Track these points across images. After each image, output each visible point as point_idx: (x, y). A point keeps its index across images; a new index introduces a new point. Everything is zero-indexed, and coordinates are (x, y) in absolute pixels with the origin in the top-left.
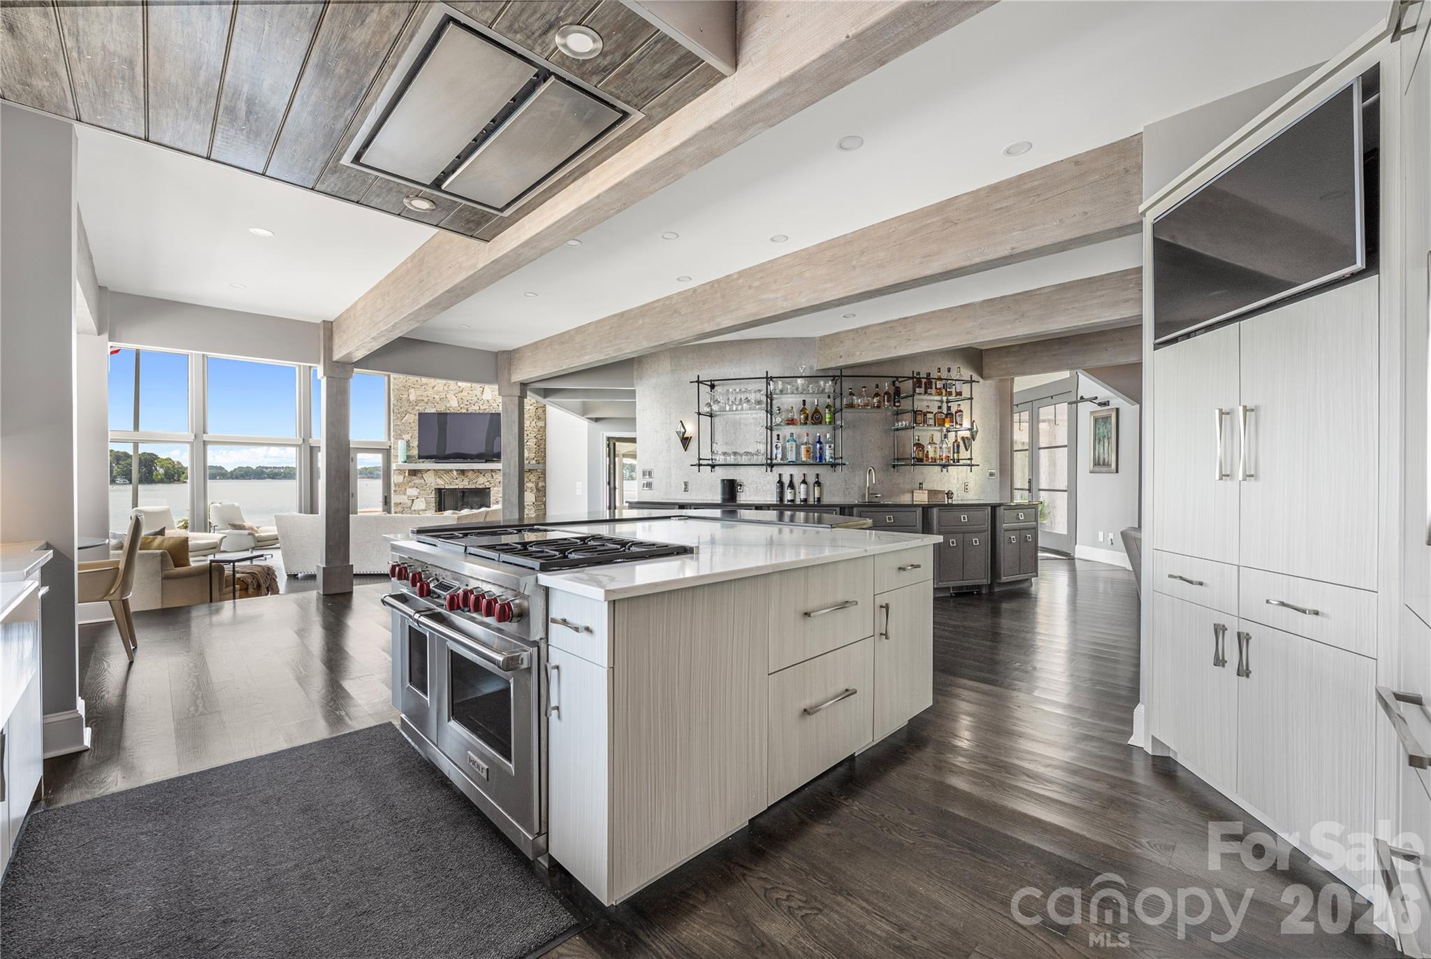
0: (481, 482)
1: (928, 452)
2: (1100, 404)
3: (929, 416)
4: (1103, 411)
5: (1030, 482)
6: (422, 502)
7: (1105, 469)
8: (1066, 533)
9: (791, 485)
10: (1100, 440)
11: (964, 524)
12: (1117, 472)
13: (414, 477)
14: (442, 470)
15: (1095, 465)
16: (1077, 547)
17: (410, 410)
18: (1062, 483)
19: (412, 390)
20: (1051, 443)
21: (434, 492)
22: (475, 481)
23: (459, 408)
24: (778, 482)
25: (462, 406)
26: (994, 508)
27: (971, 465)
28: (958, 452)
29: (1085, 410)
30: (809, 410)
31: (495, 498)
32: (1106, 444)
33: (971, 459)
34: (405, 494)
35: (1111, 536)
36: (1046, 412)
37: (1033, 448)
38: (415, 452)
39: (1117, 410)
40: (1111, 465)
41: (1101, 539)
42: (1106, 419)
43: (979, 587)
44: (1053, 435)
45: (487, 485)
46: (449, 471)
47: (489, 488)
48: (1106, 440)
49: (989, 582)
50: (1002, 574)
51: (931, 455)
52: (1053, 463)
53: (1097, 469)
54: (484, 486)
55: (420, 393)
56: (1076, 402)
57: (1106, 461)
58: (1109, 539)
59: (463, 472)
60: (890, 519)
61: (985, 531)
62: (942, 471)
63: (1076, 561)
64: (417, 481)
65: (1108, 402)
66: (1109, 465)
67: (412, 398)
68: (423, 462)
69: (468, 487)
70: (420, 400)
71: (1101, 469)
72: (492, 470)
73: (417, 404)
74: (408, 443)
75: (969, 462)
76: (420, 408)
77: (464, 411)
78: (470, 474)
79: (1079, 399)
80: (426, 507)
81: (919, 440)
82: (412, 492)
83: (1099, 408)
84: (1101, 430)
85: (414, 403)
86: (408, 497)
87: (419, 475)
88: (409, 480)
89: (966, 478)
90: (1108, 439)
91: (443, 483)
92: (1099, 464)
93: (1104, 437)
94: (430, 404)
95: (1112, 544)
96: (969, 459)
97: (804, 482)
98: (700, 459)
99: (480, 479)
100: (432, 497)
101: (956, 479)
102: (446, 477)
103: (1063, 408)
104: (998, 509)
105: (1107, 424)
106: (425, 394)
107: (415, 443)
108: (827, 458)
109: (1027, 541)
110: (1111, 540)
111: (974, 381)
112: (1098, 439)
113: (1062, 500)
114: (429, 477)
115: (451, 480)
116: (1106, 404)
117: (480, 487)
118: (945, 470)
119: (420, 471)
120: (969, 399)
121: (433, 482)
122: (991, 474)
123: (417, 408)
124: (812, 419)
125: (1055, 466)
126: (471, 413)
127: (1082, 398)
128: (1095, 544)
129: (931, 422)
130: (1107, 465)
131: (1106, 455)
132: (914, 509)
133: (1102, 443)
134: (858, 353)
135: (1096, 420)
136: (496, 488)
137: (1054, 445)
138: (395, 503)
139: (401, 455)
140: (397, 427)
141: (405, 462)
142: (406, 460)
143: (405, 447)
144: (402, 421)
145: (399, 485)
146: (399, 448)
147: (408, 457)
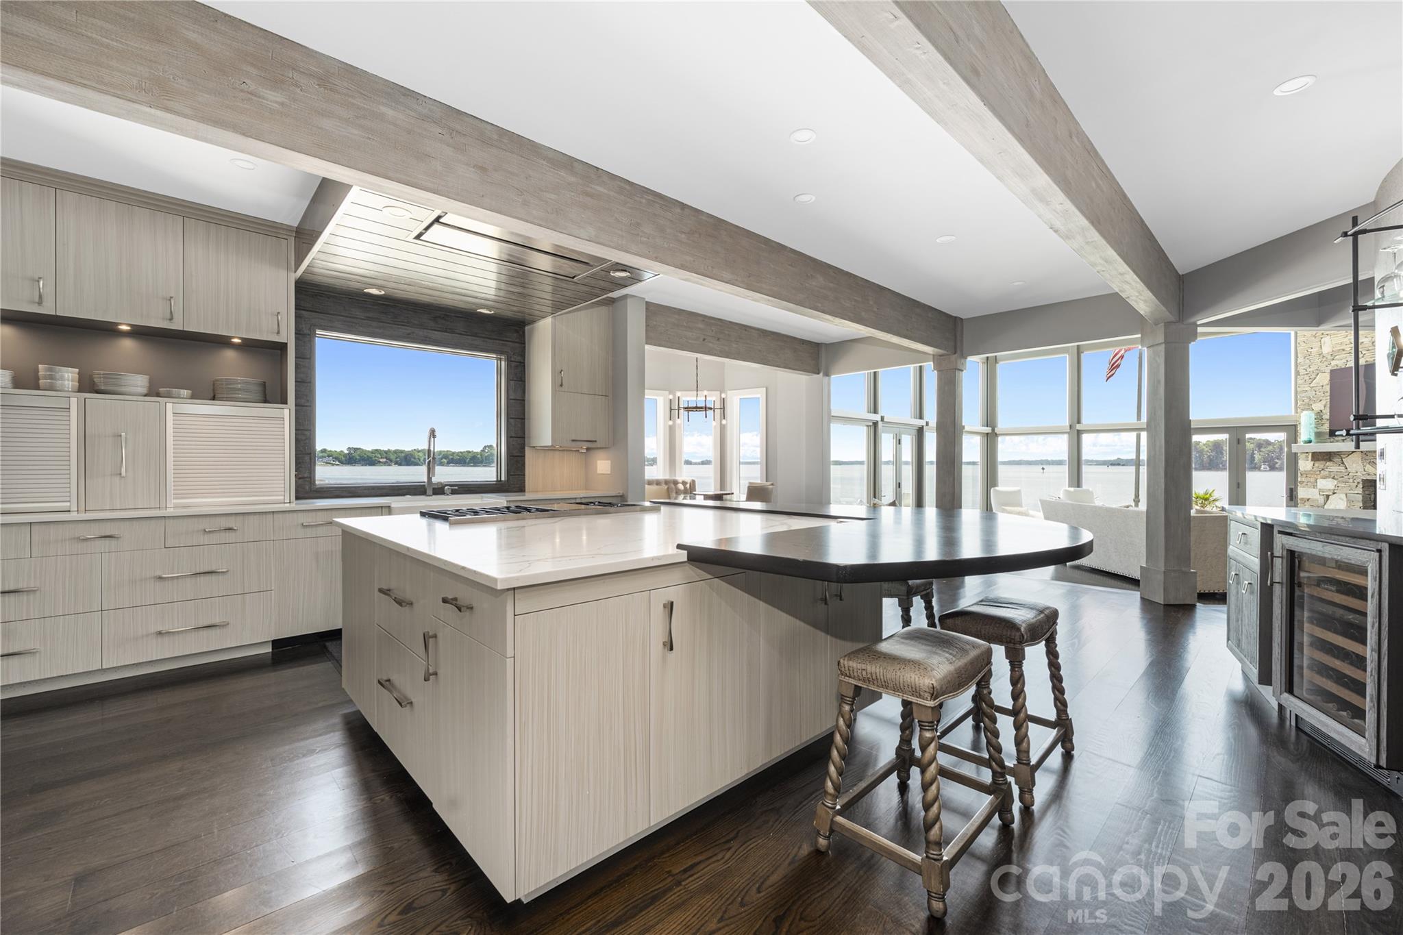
6: (1341, 499)
13: (1328, 463)
14: (1372, 451)
17: (1321, 370)
19: (1325, 340)
34: (1315, 486)
38: (1326, 427)
55: (1339, 340)
64: (1333, 467)
67: (1326, 350)
68: (1337, 441)
70: (1339, 351)
73: (1332, 357)
74: (1318, 414)
76: (1334, 364)
80: (1347, 507)
82: (1326, 483)
85: (1329, 358)
86: (1320, 490)
87: (1336, 459)
88: (1321, 466)
100: (1355, 491)
106: (1346, 339)
107: (1326, 413)
119: (1336, 454)
121: (1360, 469)
123: (1332, 362)
138: (1302, 499)
139: (1305, 433)
140: (1304, 395)
141: (1310, 442)
142: (1313, 438)
143: (1313, 421)
144: (1311, 385)
145: (1306, 474)
146: (1302, 423)
147: (1319, 435)
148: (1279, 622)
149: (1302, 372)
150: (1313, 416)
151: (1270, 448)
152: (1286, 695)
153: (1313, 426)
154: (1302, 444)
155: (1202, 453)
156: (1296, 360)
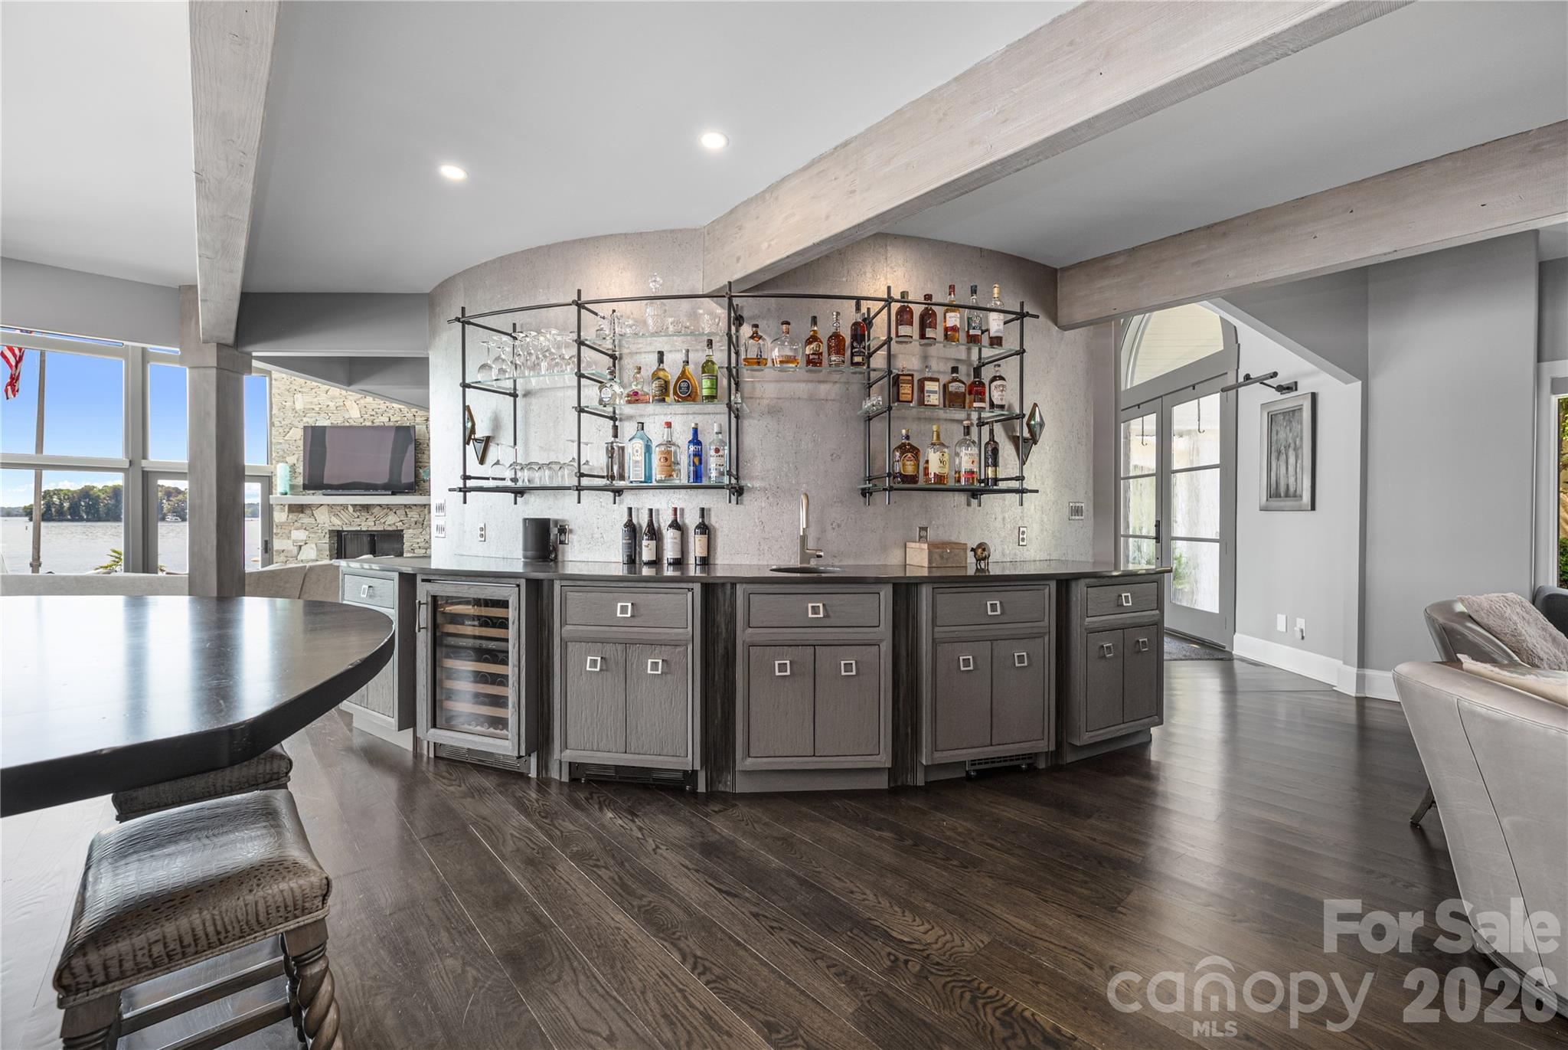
0: (391, 522)
1: (927, 462)
2: (1281, 389)
3: (930, 386)
4: (1288, 401)
5: (1158, 525)
6: (312, 548)
7: (1289, 503)
8: (1218, 612)
9: (654, 534)
10: (1279, 453)
11: (995, 621)
12: (1313, 508)
13: (301, 515)
14: (338, 505)
15: (1270, 496)
16: (1237, 637)
17: (296, 423)
18: (1212, 529)
19: (298, 396)
20: (1192, 462)
21: (327, 536)
22: (383, 521)
23: (362, 420)
24: (626, 526)
25: (365, 416)
26: (1064, 583)
27: (1022, 491)
28: (995, 464)
29: (1254, 401)
30: (672, 372)
31: (409, 544)
32: (1292, 460)
33: (1021, 478)
34: (289, 538)
35: (1301, 623)
36: (1183, 414)
37: (1164, 474)
38: (300, 481)
39: (1314, 397)
40: (1301, 496)
41: (1281, 626)
42: (1293, 413)
43: (1032, 756)
44: (1195, 451)
45: (400, 526)
46: (345, 507)
47: (402, 530)
48: (1292, 454)
49: (1052, 748)
50: (1083, 728)
51: (934, 468)
52: (1195, 495)
53: (1275, 503)
54: (394, 528)
55: (309, 399)
56: (1238, 386)
57: (1292, 489)
58: (1297, 629)
59: (366, 508)
60: (815, 610)
61: (1041, 635)
62: (969, 504)
63: (1235, 661)
64: (305, 519)
65: (1296, 383)
66: (1297, 496)
67: (299, 406)
68: (313, 494)
69: (374, 529)
70: (309, 409)
71: (1282, 504)
72: (405, 506)
73: (305, 413)
74: (293, 468)
75: (1015, 484)
76: (310, 421)
77: (369, 424)
78: (376, 510)
79: (1241, 379)
80: (318, 556)
81: (907, 437)
82: (299, 535)
83: (1278, 396)
84: (1282, 435)
85: (301, 413)
86: (294, 541)
87: (308, 512)
88: (295, 518)
89: (1022, 518)
90: (1295, 449)
91: (340, 523)
92: (1278, 495)
93: (1287, 447)
94: (323, 415)
95: (1303, 638)
96: (1017, 479)
97: (675, 525)
98: (466, 478)
99: (390, 517)
100: (325, 542)
101: (1000, 519)
102: (344, 515)
103: (1212, 403)
104: (1073, 585)
105: (1294, 424)
106: (316, 400)
107: (300, 469)
108: (714, 474)
109: (1139, 651)
110: (1302, 631)
111: (1028, 314)
112: (1275, 451)
113: (1209, 558)
114: (322, 514)
115: (352, 520)
116: (1290, 388)
117: (390, 529)
118: (974, 502)
119: (309, 506)
120: (1017, 353)
121: (327, 521)
122: (1077, 511)
123: (305, 419)
124: (675, 393)
125: (1198, 501)
126: (378, 427)
127: (1247, 377)
128: (1269, 634)
129: (934, 399)
130: (1291, 495)
131: (1292, 480)
132: (874, 588)
133: (1283, 457)
134: (765, 246)
135: (1272, 418)
136: (411, 531)
137: (1195, 465)
138: (277, 551)
139: (281, 484)
140: (279, 447)
141: (286, 494)
142: (288, 491)
143: (288, 473)
144: (286, 438)
145: (281, 525)
146: (278, 475)
147: (292, 487)
148: (425, 665)
149: (277, 424)
150: (288, 469)
151: (180, 497)
152: (433, 730)
153: (288, 478)
154: (279, 495)
155: (97, 501)
156: (271, 411)
